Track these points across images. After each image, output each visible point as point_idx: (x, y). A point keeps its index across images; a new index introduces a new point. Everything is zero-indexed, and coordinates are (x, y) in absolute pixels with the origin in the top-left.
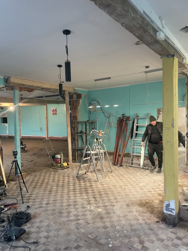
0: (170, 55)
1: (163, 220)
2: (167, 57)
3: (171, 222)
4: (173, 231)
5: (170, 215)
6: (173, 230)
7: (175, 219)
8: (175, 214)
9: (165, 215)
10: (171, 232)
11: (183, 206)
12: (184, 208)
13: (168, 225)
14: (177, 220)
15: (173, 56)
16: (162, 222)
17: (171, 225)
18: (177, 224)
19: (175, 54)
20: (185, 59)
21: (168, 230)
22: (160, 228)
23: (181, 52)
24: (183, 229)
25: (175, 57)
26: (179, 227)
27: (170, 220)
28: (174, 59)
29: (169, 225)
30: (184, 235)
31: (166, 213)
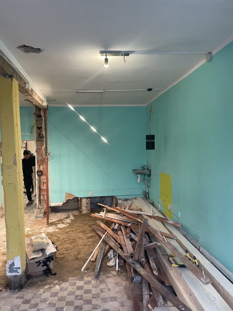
0: (8, 75)
1: (7, 286)
2: (3, 76)
3: (17, 285)
4: (20, 296)
5: (15, 276)
6: (19, 294)
7: (21, 279)
8: (21, 273)
9: (9, 278)
10: (17, 298)
11: (31, 259)
12: (32, 261)
13: (13, 290)
14: (24, 279)
15: (11, 77)
16: (5, 289)
17: (17, 288)
18: (24, 285)
19: (14, 75)
20: (27, 83)
21: (13, 296)
22: (3, 299)
23: (21, 75)
24: (31, 289)
25: (13, 79)
26: (26, 288)
27: (15, 283)
28: (12, 81)
29: (15, 290)
30: (33, 294)
31: (10, 276)
